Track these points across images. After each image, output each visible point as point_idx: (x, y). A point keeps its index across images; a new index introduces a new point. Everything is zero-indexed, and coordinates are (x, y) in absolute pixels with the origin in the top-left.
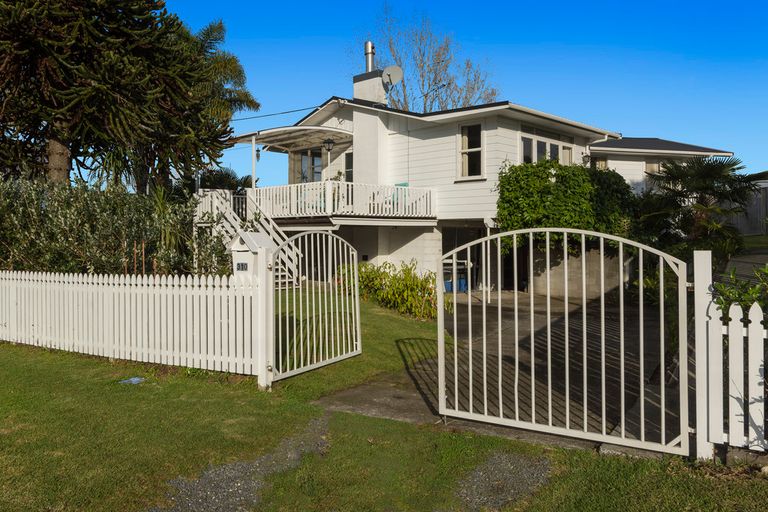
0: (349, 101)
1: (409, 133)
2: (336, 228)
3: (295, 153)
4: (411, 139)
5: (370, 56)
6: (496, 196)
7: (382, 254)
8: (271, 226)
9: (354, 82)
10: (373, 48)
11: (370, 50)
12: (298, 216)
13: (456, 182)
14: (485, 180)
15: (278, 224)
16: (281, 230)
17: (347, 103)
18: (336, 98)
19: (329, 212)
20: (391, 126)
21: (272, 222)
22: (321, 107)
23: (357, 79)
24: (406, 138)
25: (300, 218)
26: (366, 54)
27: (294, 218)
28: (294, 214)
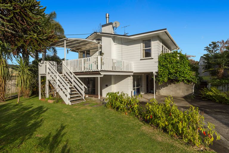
0: (101, 33)
1: (122, 44)
2: (102, 76)
3: (81, 52)
4: (123, 46)
5: (108, 18)
6: (157, 64)
7: (113, 84)
8: (73, 75)
9: (102, 27)
10: (109, 16)
11: (108, 16)
12: (84, 71)
13: (141, 60)
14: (153, 58)
15: (76, 75)
16: (77, 77)
17: (100, 34)
18: (96, 33)
19: (99, 69)
20: (115, 41)
21: (73, 73)
22: (90, 36)
23: (103, 26)
24: (121, 45)
25: (86, 72)
26: (106, 18)
27: (83, 72)
28: (83, 70)
